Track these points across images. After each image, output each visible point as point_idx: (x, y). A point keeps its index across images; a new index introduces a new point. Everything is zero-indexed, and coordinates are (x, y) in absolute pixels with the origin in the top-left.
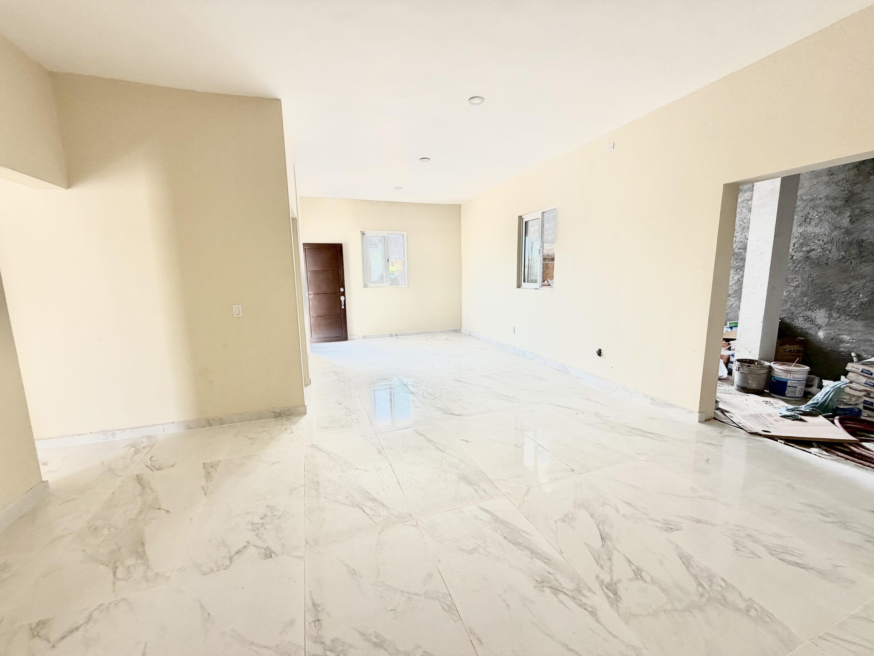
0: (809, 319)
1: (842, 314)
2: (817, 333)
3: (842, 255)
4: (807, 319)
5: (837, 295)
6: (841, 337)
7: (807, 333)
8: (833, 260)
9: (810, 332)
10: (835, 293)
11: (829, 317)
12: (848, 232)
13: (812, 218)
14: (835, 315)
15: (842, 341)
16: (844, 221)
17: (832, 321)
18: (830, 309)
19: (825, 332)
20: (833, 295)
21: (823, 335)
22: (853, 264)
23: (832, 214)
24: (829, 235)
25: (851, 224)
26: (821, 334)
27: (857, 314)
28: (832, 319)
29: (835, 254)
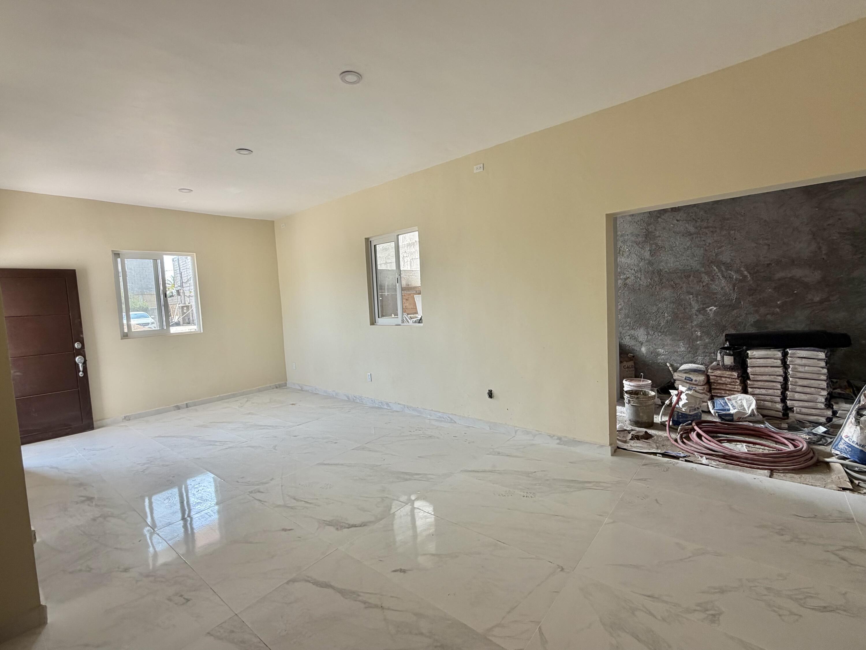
0: (633, 337)
1: (655, 332)
2: (640, 349)
3: (649, 282)
4: (632, 337)
5: (650, 315)
6: (658, 350)
7: (633, 350)
8: (644, 286)
9: (635, 348)
10: (649, 314)
11: (647, 335)
12: (650, 263)
13: (624, 250)
14: (651, 332)
15: (658, 354)
16: (646, 254)
17: (650, 337)
18: (647, 328)
19: (646, 347)
20: (648, 316)
21: (645, 350)
22: (658, 289)
23: (637, 248)
24: (638, 265)
25: (652, 256)
26: (643, 349)
27: (665, 330)
28: (649, 335)
29: (644, 282)
